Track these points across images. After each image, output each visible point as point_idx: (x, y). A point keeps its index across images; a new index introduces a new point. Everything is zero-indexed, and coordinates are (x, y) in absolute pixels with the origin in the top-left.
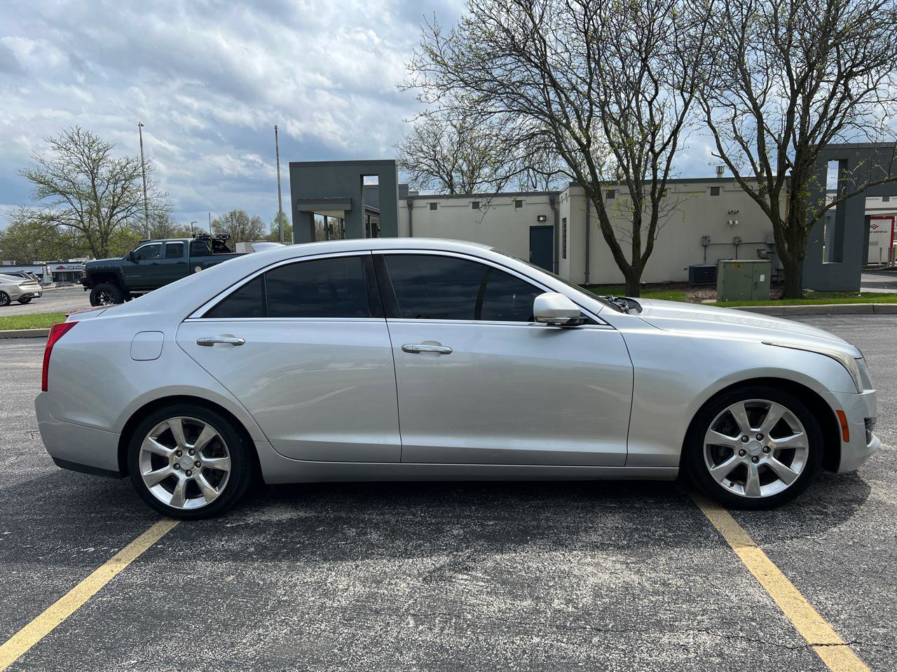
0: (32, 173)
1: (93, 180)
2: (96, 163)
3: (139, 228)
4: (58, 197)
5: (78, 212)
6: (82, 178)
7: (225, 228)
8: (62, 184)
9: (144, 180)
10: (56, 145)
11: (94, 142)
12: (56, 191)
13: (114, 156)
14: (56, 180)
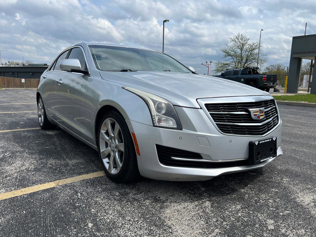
0: (224, 50)
1: (241, 51)
2: (243, 45)
3: (270, 69)
4: (230, 57)
5: (235, 62)
6: (239, 51)
7: (304, 69)
8: (232, 53)
9: (259, 50)
10: (232, 40)
11: (243, 38)
12: (229, 55)
13: (250, 42)
14: (230, 51)
